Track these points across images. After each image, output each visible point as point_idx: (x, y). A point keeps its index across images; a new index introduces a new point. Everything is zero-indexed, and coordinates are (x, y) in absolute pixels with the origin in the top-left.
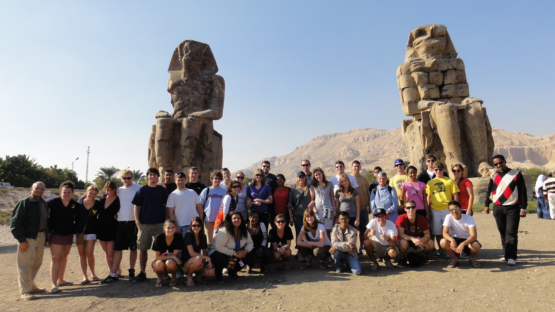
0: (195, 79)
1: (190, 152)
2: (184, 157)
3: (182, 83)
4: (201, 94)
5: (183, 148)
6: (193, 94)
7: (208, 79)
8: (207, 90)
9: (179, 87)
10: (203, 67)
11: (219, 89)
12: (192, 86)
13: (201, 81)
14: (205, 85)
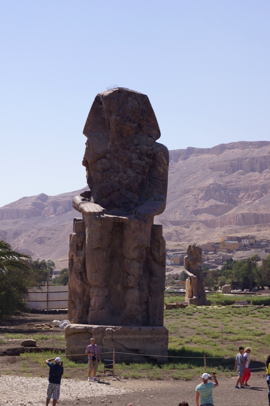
0: (129, 149)
1: (139, 268)
2: (129, 275)
3: (108, 156)
4: (137, 173)
5: (129, 260)
6: (125, 173)
7: (149, 150)
8: (146, 168)
9: (104, 160)
10: (138, 129)
11: (163, 167)
12: (125, 160)
13: (137, 153)
14: (144, 160)
